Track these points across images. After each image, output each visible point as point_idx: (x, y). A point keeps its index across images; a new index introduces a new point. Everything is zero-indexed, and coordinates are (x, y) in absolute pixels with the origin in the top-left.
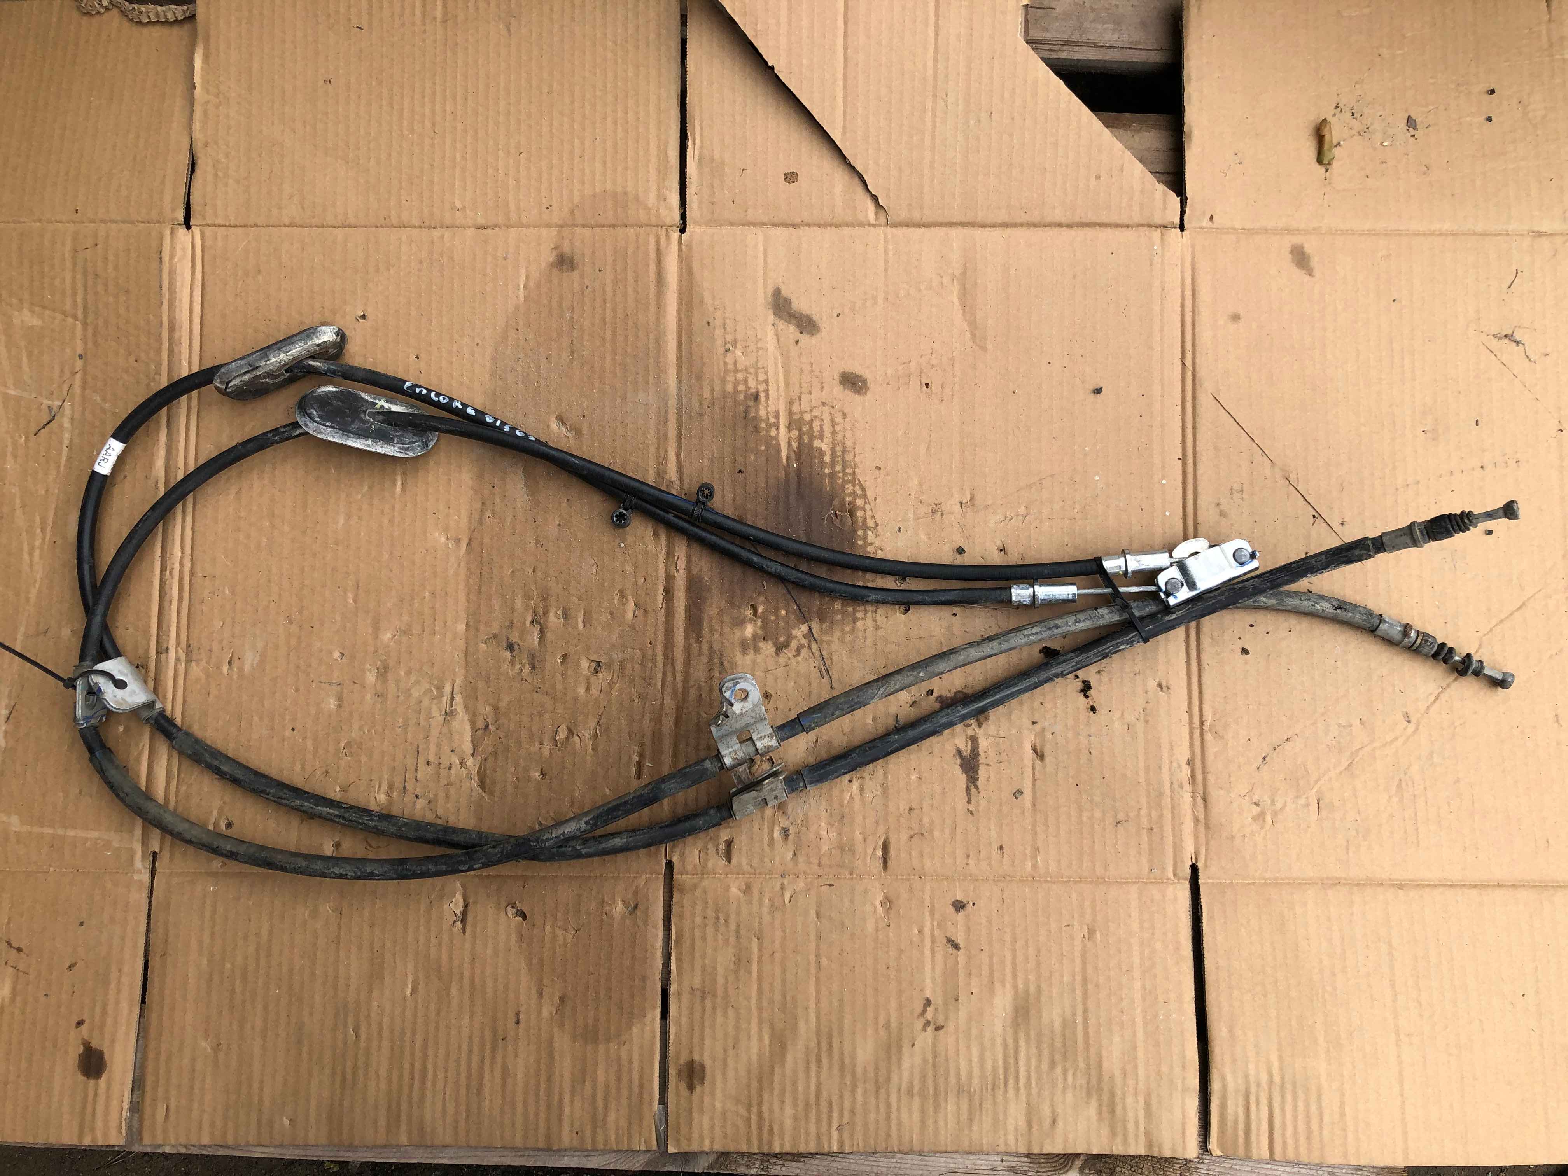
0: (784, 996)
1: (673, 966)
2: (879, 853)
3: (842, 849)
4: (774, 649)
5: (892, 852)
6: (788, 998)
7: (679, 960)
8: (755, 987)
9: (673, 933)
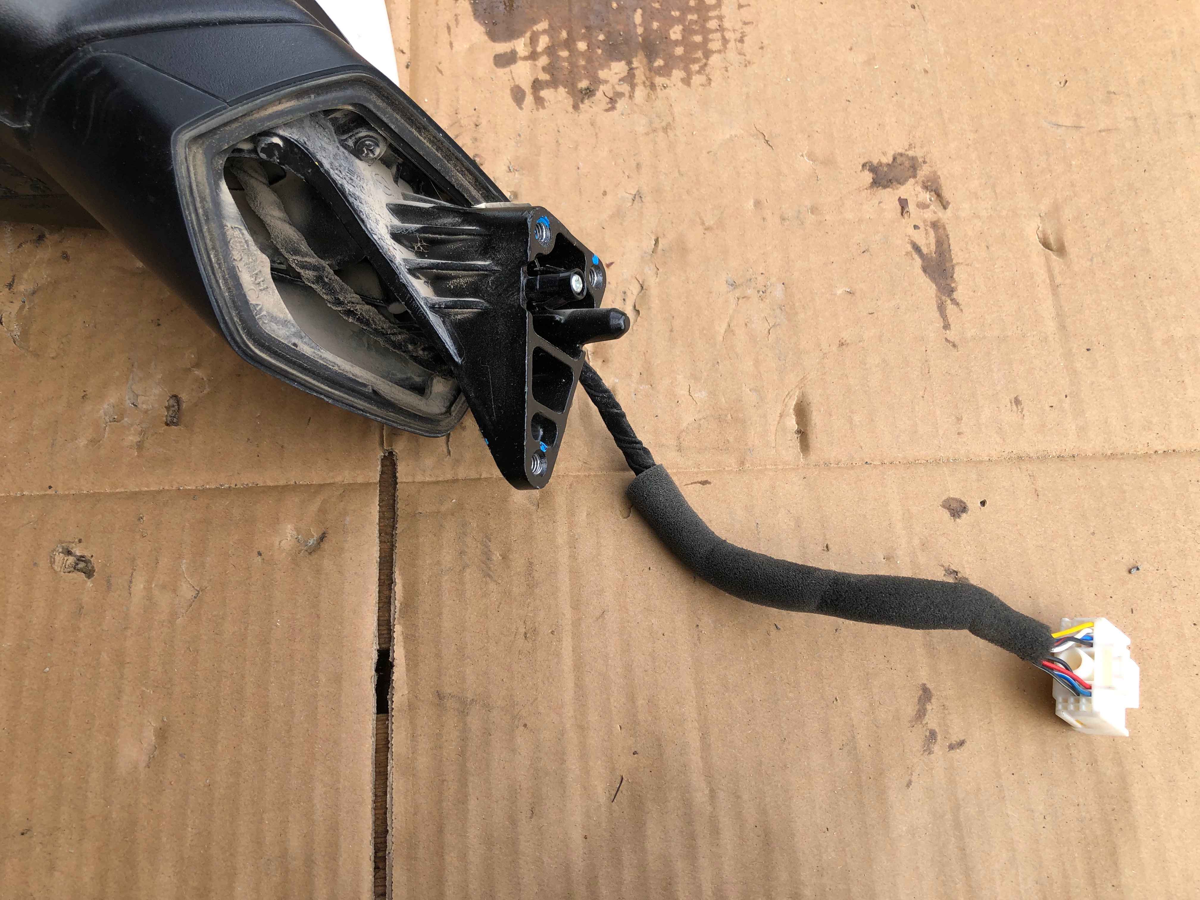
0: (632, 698)
1: (399, 654)
2: (792, 423)
3: (720, 419)
4: (570, 101)
5: (816, 418)
6: (641, 702)
7: (409, 638)
8: (570, 684)
9: (398, 589)
